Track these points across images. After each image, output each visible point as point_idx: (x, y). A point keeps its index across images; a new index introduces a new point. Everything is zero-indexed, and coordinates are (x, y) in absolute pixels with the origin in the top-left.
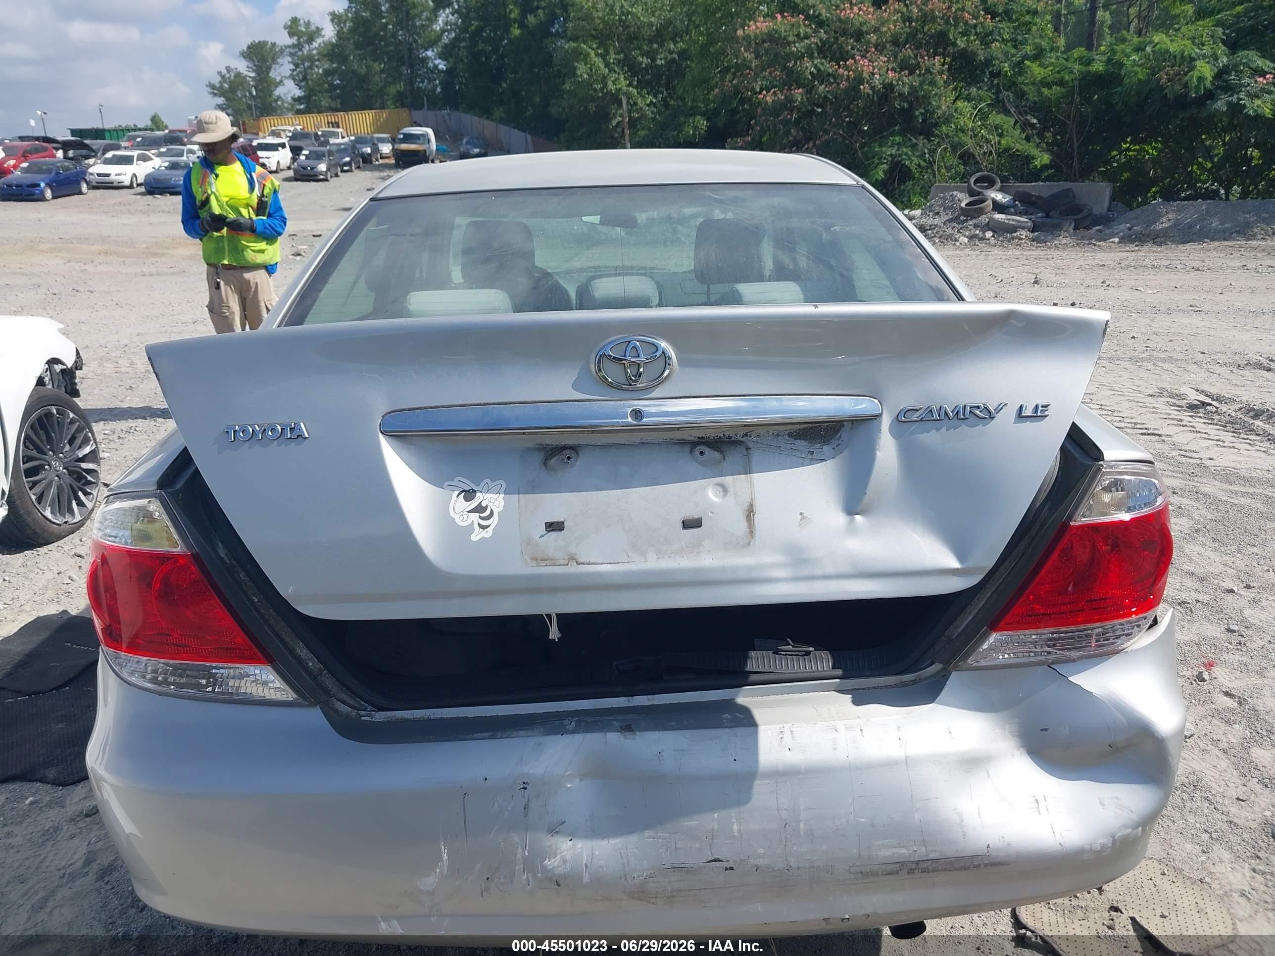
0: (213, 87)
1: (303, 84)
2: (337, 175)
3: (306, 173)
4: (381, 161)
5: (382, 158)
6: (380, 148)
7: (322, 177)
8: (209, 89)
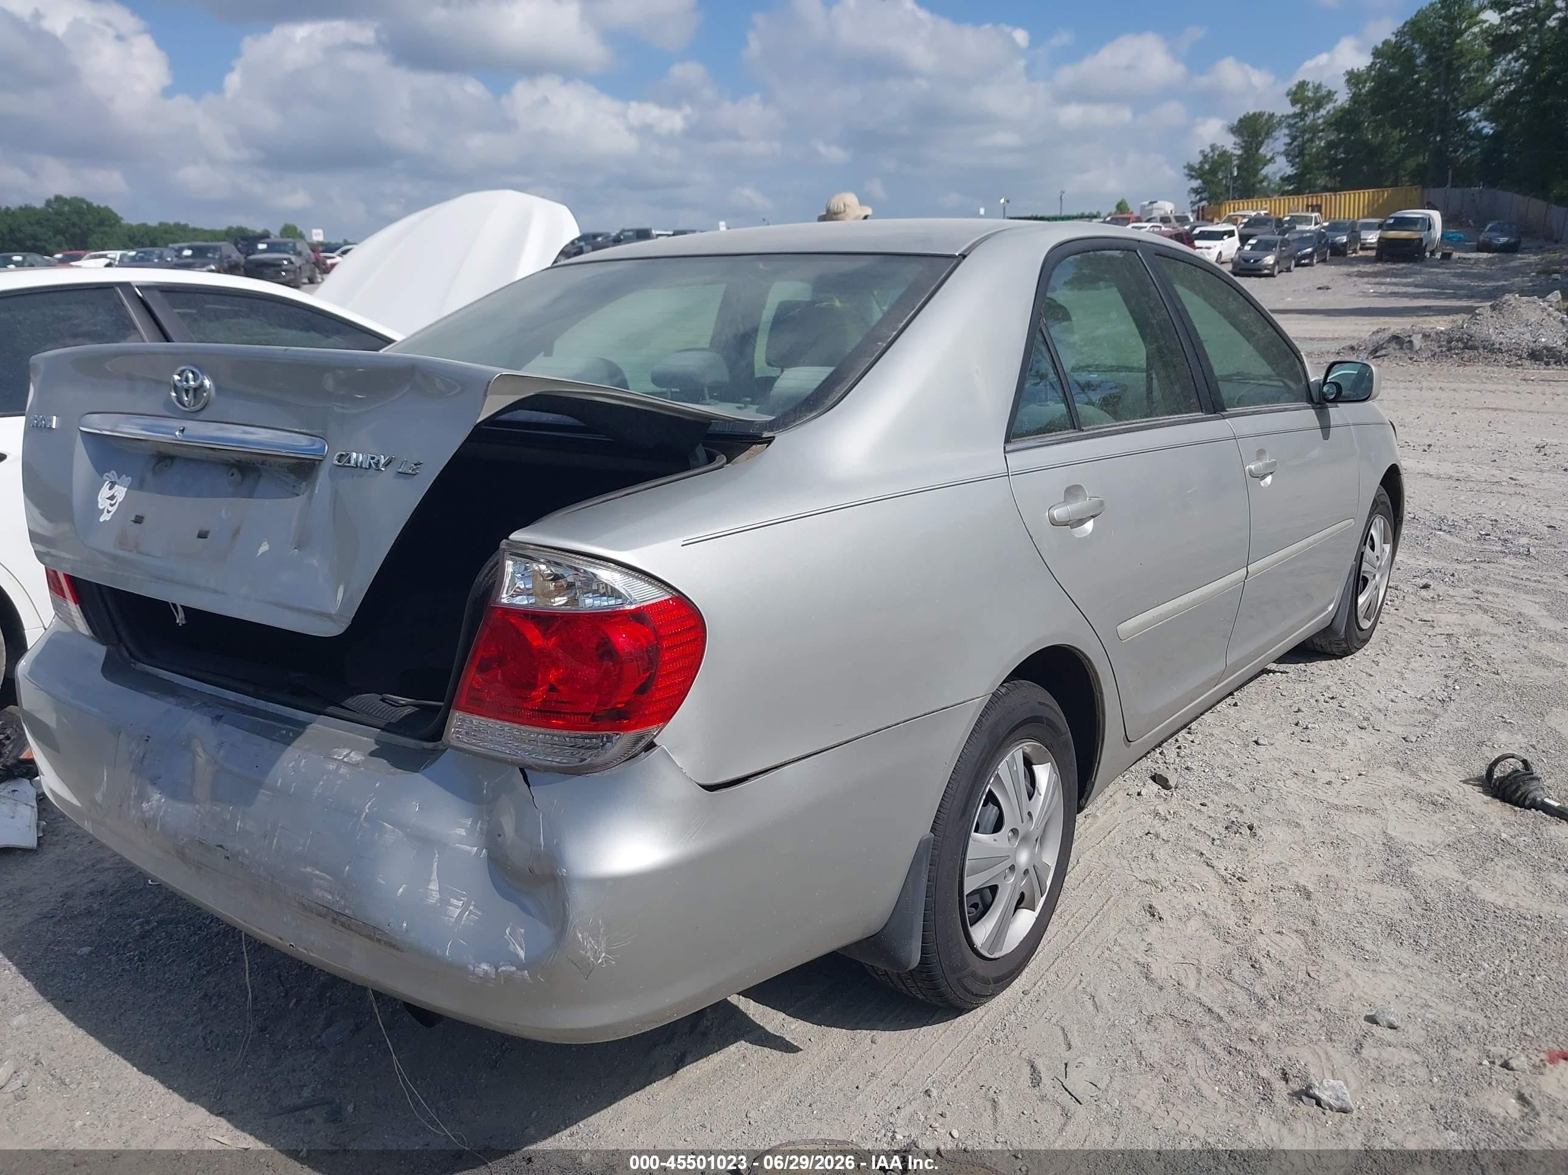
0: (1190, 168)
1: (1297, 160)
2: (1289, 270)
3: (1247, 266)
4: (1361, 253)
5: (1363, 248)
6: (1362, 237)
7: (1266, 271)
8: (1186, 171)
